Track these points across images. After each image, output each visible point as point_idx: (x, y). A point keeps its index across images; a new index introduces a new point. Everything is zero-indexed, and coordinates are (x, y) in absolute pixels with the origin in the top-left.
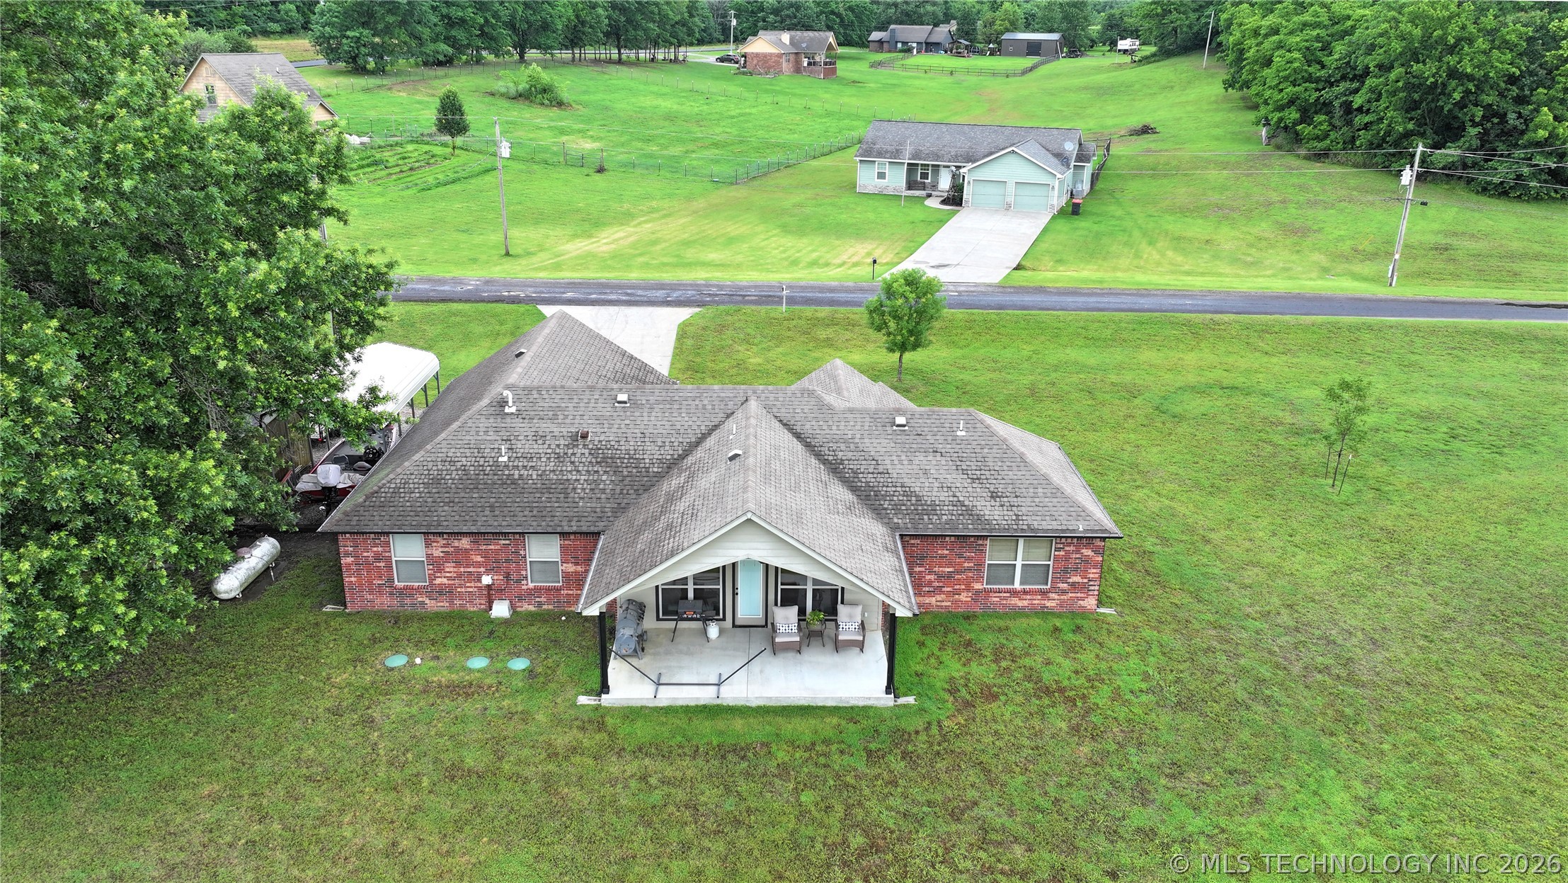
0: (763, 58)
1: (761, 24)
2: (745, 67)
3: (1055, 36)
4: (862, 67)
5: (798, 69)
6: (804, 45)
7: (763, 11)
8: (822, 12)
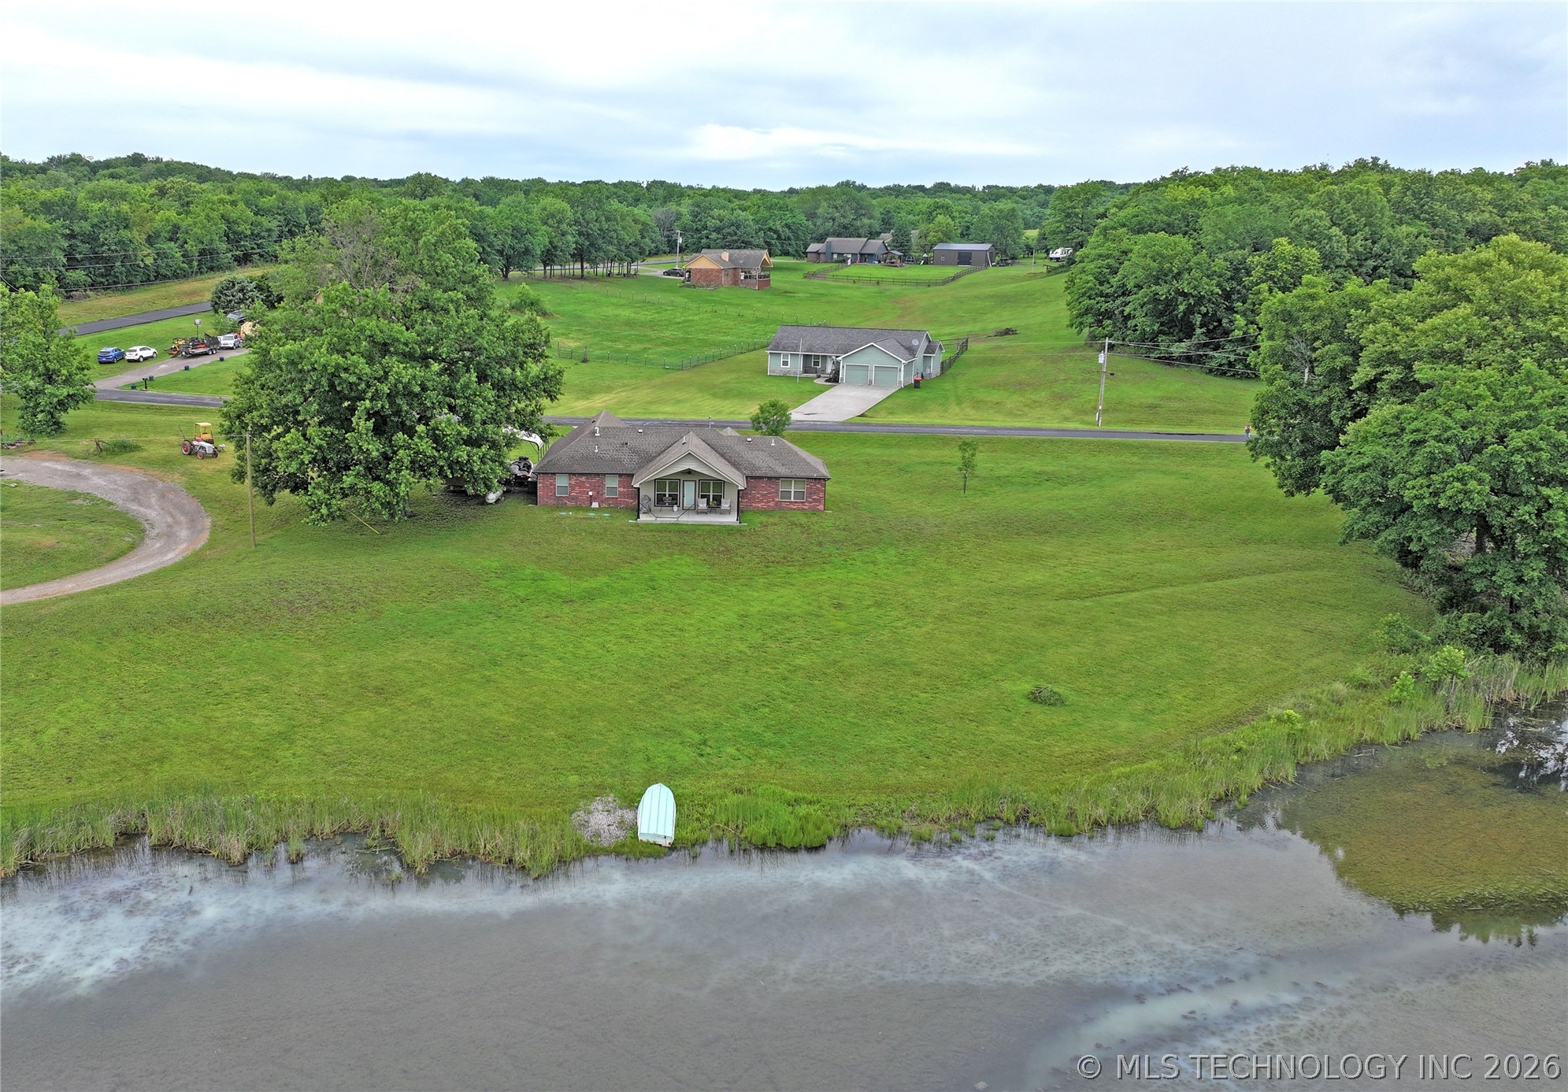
0: (705, 273)
1: (704, 241)
2: (689, 281)
3: (986, 247)
4: (797, 277)
5: (736, 282)
6: (741, 262)
7: (706, 228)
8: (760, 229)
